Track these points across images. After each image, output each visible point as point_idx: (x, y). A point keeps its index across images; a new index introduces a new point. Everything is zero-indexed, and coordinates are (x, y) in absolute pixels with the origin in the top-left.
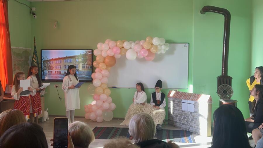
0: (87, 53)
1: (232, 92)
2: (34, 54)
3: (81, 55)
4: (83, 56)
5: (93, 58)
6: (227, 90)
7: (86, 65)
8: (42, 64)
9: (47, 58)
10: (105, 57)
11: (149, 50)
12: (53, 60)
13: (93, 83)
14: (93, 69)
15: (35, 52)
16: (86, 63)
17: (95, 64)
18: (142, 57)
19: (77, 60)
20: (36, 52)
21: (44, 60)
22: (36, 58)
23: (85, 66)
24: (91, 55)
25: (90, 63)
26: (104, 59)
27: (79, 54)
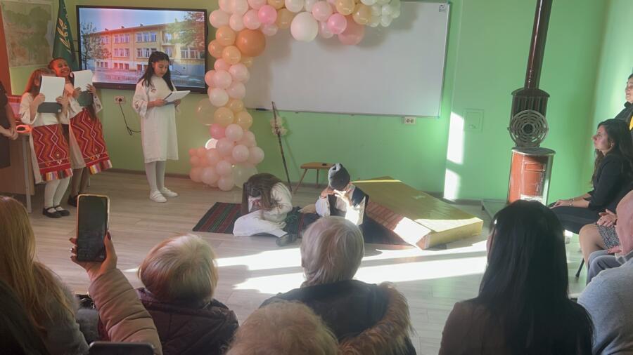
0: (194, 18)
1: (546, 130)
2: (59, 17)
3: (177, 23)
4: (184, 26)
5: (208, 32)
6: (533, 125)
7: (191, 49)
8: (82, 44)
9: (93, 27)
10: (239, 32)
11: (349, 18)
12: (107, 33)
13: (208, 97)
14: (207, 62)
15: (62, 12)
16: (191, 45)
17: (212, 47)
18: (332, 34)
19: (169, 37)
20: (65, 12)
21: (85, 32)
22: (65, 28)
23: (189, 51)
24: (203, 25)
25: (202, 44)
26: (237, 35)
27: (174, 22)
